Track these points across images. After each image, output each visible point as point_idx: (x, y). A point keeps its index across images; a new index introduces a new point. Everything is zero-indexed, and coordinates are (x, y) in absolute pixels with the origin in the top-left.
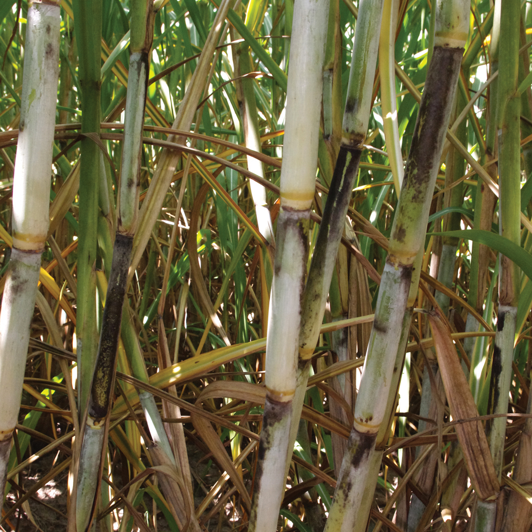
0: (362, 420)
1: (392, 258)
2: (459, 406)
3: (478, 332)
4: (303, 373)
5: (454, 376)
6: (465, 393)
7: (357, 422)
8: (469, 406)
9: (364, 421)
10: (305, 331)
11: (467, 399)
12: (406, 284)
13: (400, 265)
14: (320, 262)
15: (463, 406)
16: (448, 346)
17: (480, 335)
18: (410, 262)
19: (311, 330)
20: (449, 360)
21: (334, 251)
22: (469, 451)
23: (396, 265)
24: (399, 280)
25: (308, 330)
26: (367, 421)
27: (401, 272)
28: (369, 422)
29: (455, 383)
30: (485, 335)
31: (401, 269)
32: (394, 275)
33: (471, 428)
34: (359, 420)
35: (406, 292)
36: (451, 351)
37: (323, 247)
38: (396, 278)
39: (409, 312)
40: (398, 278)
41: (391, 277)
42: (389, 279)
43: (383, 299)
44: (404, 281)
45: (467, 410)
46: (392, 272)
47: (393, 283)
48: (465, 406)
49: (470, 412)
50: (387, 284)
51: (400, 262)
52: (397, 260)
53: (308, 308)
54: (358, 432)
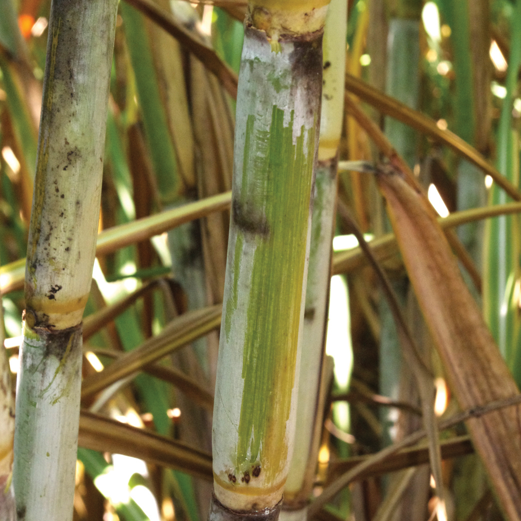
0: (232, 478)
1: (261, 18)
2: (471, 380)
3: (491, 207)
4: (63, 365)
5: (453, 310)
6: (482, 349)
7: (220, 482)
8: (494, 376)
9: (239, 480)
10: (53, 254)
11: (489, 361)
12: (309, 88)
13: (286, 36)
14: (69, 62)
15: (481, 378)
16: (431, 242)
17: (494, 215)
18: (314, 26)
19: (67, 249)
20: (438, 275)
21: (103, 27)
22: (505, 480)
23: (275, 36)
24: (289, 81)
25: (62, 249)
26: (246, 480)
27: (291, 56)
28: (253, 482)
29: (456, 327)
30: (507, 212)
31: (289, 49)
32: (272, 66)
33: (506, 427)
34: (226, 479)
35: (311, 112)
36: (440, 253)
37: (69, 17)
38: (278, 73)
39: (327, 173)
40: (284, 76)
41: (265, 75)
42: (258, 79)
43: (247, 139)
44: (302, 82)
45: (490, 386)
46: (264, 59)
47: (272, 91)
48: (486, 377)
49: (498, 390)
50: (254, 95)
51: (284, 28)
52: (275, 21)
53: (51, 189)
54: (226, 509)
